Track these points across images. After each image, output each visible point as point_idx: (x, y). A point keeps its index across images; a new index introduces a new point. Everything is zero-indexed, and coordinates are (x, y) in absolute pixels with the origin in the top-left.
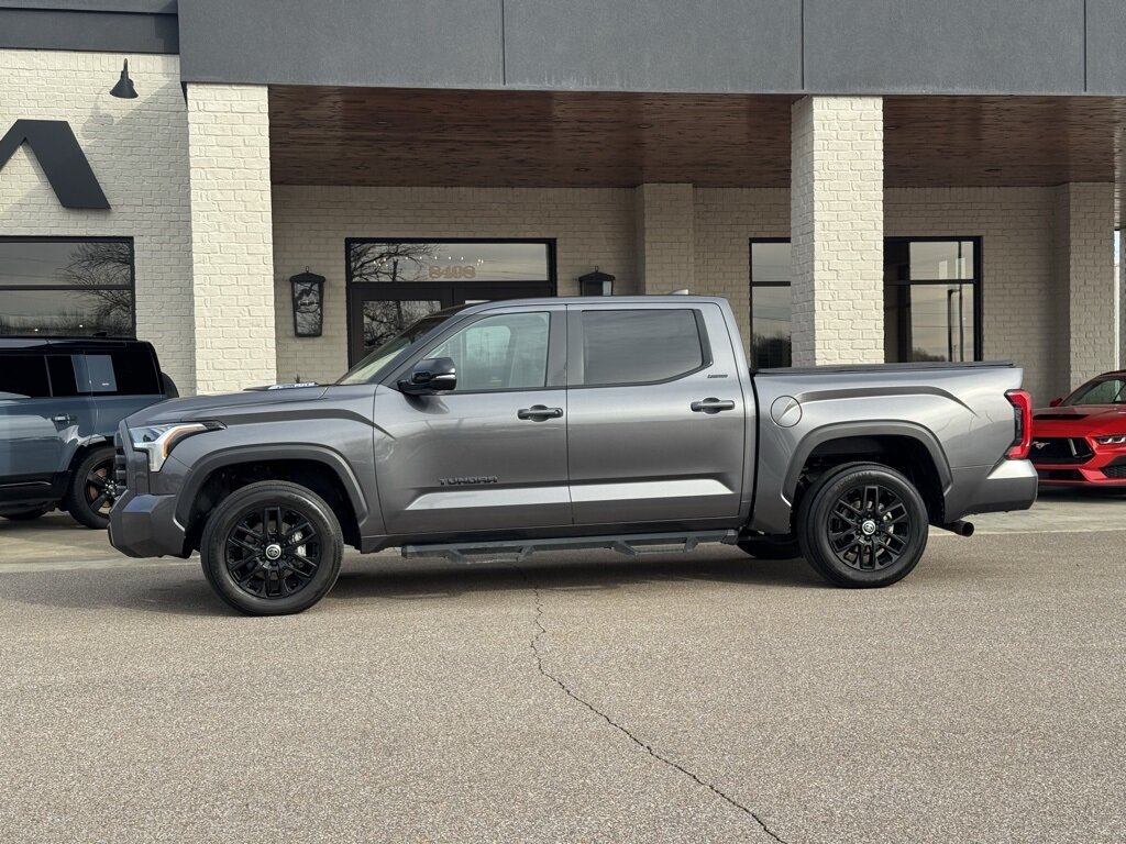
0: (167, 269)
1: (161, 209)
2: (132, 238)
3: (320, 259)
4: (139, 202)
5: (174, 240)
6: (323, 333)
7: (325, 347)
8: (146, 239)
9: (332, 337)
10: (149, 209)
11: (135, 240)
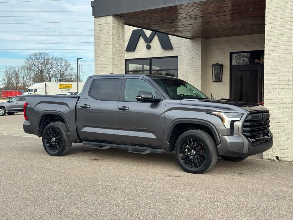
0: (185, 64)
1: (184, 48)
2: (177, 56)
3: (222, 59)
4: (179, 46)
5: (187, 56)
6: (223, 81)
7: (223, 85)
8: (181, 56)
9: (225, 82)
10: (182, 48)
11: (178, 57)
